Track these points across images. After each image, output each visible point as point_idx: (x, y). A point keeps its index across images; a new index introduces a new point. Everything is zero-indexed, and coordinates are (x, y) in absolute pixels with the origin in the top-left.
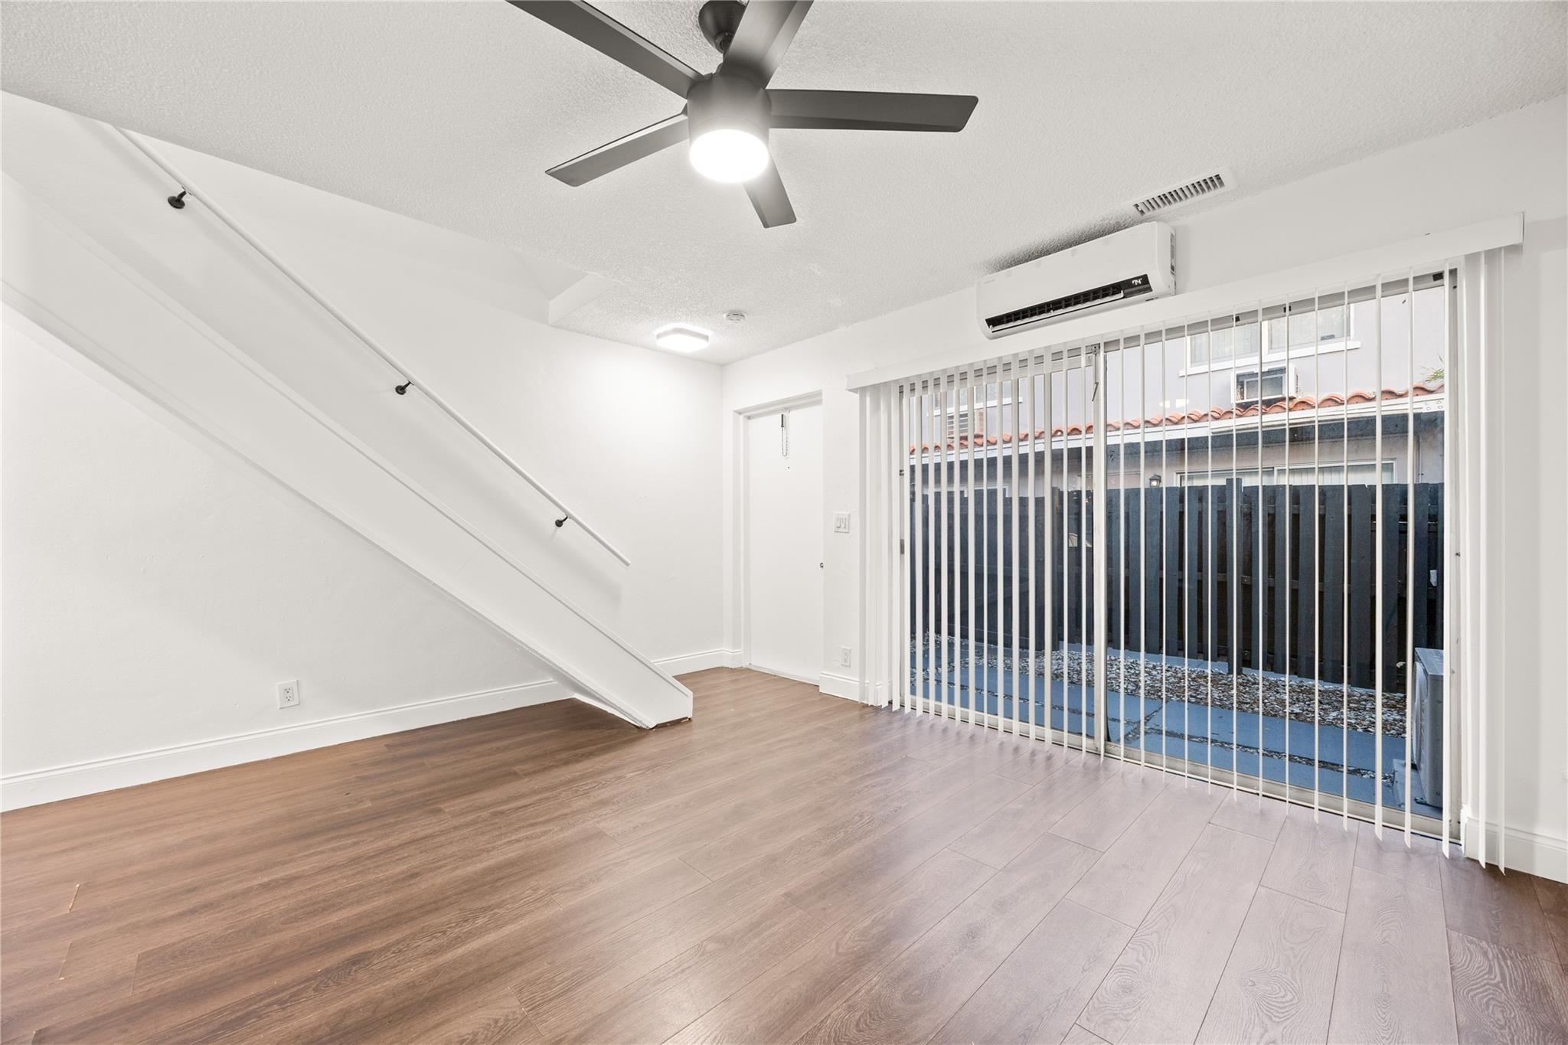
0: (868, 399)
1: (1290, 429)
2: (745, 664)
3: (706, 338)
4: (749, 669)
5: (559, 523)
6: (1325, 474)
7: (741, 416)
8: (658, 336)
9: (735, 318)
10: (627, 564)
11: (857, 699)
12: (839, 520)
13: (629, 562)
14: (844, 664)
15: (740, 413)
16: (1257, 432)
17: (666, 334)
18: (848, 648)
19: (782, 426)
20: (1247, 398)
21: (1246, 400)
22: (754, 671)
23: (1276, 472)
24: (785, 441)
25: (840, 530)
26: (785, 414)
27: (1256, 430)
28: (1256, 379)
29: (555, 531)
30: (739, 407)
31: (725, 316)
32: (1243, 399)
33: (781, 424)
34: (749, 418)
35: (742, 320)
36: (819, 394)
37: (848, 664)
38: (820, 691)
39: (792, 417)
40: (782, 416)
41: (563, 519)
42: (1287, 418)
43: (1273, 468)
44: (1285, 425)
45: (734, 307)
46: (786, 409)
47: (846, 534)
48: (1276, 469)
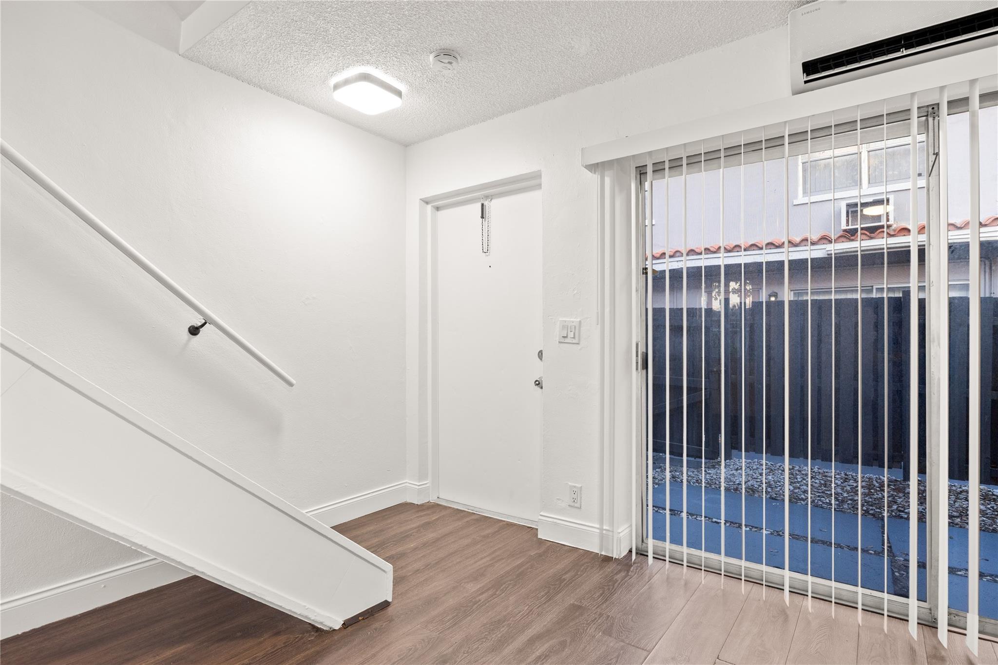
0: (607, 180)
1: (888, 253)
2: (433, 499)
3: (399, 94)
4: (438, 505)
5: (194, 331)
6: (895, 292)
7: (429, 207)
8: (336, 87)
9: (446, 59)
10: (291, 384)
11: (596, 550)
12: (565, 327)
13: (294, 382)
14: (573, 504)
15: (427, 203)
16: (858, 255)
17: (347, 82)
18: (579, 485)
19: (482, 217)
20: (852, 225)
21: (850, 227)
22: (446, 508)
23: (874, 291)
24: (485, 235)
25: (567, 340)
26: (486, 203)
27: (856, 253)
28: (856, 209)
29: (189, 340)
30: (428, 193)
31: (431, 57)
32: (848, 226)
33: (480, 215)
34: (438, 209)
35: (454, 64)
36: (537, 175)
37: (577, 505)
38: (539, 537)
39: (495, 206)
40: (483, 205)
41: (200, 324)
42: (885, 244)
43: (872, 286)
44: (883, 249)
45: (447, 42)
46: (487, 197)
47: (577, 345)
48: (875, 287)
